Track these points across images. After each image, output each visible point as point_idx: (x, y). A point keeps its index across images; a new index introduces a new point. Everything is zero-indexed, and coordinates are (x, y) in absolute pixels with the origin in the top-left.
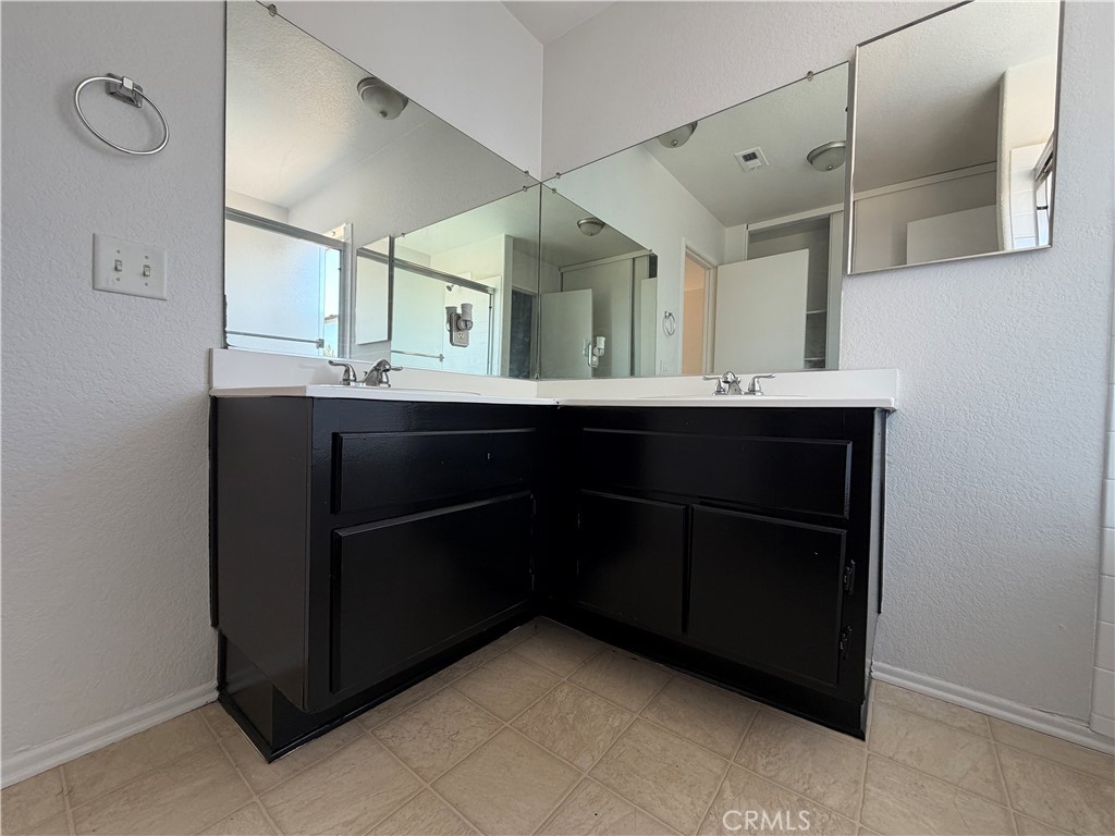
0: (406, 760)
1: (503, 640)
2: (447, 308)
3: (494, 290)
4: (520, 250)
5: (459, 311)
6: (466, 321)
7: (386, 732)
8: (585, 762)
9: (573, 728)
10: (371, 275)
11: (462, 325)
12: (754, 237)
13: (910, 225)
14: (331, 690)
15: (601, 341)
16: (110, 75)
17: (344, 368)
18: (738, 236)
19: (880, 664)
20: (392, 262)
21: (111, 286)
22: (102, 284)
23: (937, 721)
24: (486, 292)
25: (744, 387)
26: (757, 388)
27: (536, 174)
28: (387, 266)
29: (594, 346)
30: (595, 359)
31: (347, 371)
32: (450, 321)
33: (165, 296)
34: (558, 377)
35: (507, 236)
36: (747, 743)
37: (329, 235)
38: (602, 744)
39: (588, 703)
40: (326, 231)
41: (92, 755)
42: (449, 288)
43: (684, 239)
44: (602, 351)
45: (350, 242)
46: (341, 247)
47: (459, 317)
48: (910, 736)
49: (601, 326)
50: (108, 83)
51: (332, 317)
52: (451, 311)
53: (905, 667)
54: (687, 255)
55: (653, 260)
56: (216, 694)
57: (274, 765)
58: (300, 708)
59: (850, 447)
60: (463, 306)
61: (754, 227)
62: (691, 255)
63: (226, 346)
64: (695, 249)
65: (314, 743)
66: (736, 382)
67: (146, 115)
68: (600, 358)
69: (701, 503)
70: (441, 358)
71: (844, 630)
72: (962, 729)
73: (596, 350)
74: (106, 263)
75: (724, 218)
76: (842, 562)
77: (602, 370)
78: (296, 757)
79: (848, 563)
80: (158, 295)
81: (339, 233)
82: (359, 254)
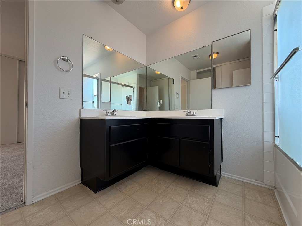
0: (123, 192)
1: (141, 170)
2: (126, 96)
3: (134, 87)
4: (140, 77)
5: (129, 97)
6: (131, 99)
7: (118, 188)
8: (160, 192)
9: (157, 186)
10: (105, 86)
11: (130, 100)
12: (198, 73)
13: (233, 71)
14: (109, 177)
15: (161, 101)
16: (63, 57)
17: (106, 111)
18: (194, 73)
19: (223, 173)
20: (110, 82)
21: (62, 98)
22: (61, 97)
23: (233, 183)
24: (132, 88)
25: (192, 113)
26: (195, 113)
27: (145, 64)
28: (110, 83)
29: (159, 102)
30: (160, 105)
31: (107, 112)
32: (127, 99)
33: (72, 98)
34: (151, 110)
35: (137, 74)
36: (193, 188)
37: (94, 76)
38: (163, 189)
39: (160, 182)
40: (94, 75)
41: (59, 193)
42: (123, 87)
43: (180, 75)
44: (161, 104)
45: (100, 77)
46: (98, 79)
47: (129, 98)
48: (227, 186)
49: (161, 97)
50: (62, 58)
51: (95, 95)
52: (127, 97)
53: (228, 173)
54: (181, 78)
55: (173, 80)
56: (81, 182)
57: (96, 194)
58: (104, 180)
59: (209, 126)
60: (130, 96)
61: (198, 71)
62: (182, 78)
63: (83, 108)
64: (184, 77)
65: (104, 190)
66: (190, 112)
67: (69, 63)
68: (161, 105)
69: (182, 138)
70: (122, 104)
71: (210, 162)
72: (238, 184)
73: (160, 103)
74: (62, 93)
75: (191, 69)
76: (209, 149)
77: (161, 108)
78: (100, 193)
79: (210, 149)
80: (70, 98)
81: (97, 75)
82: (102, 80)
